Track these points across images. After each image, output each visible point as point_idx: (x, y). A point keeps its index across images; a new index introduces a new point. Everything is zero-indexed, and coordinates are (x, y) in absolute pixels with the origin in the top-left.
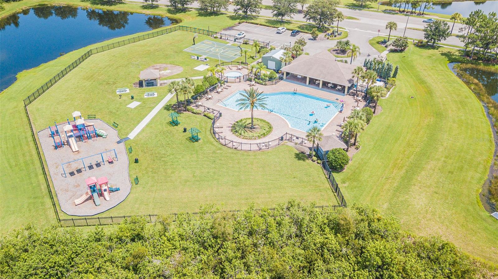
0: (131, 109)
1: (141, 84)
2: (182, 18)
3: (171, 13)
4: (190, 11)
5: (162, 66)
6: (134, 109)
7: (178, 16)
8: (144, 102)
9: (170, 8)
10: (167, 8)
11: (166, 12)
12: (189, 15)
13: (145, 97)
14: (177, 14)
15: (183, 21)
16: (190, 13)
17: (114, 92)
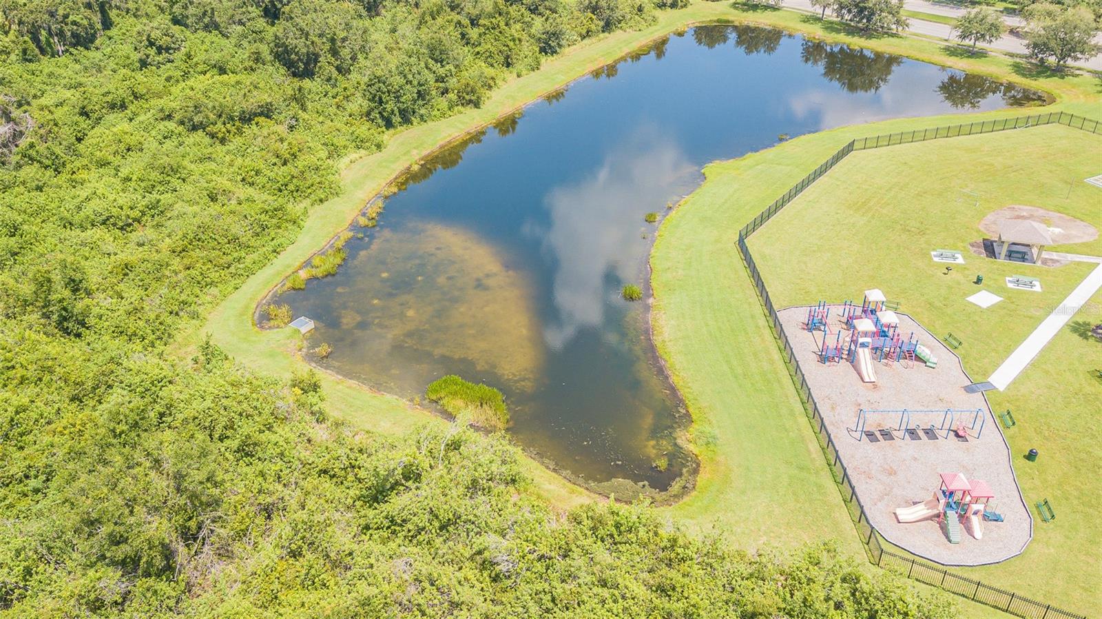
0: (982, 311)
1: (989, 248)
2: (1055, 92)
3: (1024, 75)
4: (1077, 76)
5: (1036, 214)
6: (988, 309)
7: (1042, 84)
8: (1009, 298)
9: (1018, 60)
10: (1010, 60)
11: (1009, 69)
12: (1074, 86)
13: (1010, 285)
14: (1041, 80)
15: (1058, 100)
16: (1076, 80)
17: (925, 255)
